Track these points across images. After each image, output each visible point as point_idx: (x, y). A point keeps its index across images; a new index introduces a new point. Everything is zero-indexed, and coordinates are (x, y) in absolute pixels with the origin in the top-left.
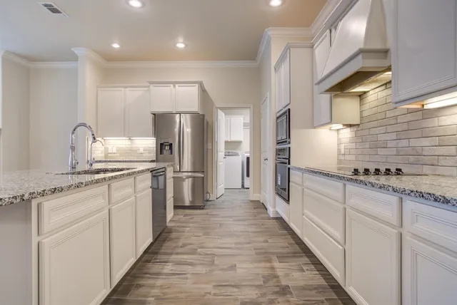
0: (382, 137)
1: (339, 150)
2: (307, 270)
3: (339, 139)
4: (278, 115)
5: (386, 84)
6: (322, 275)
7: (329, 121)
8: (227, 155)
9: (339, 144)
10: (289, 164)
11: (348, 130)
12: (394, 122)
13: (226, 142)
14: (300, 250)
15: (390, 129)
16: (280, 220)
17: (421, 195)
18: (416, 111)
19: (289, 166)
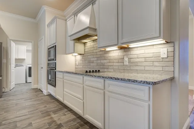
0: (92, 59)
1: (76, 64)
2: (67, 114)
3: (75, 59)
4: (49, 47)
5: (93, 40)
6: (74, 114)
7: (73, 52)
8: (16, 66)
9: (76, 61)
10: (55, 70)
11: (79, 56)
12: (96, 54)
13: (16, 59)
14: (62, 107)
15: (95, 56)
16: (50, 95)
17: (111, 78)
18: (103, 51)
19: (55, 71)
